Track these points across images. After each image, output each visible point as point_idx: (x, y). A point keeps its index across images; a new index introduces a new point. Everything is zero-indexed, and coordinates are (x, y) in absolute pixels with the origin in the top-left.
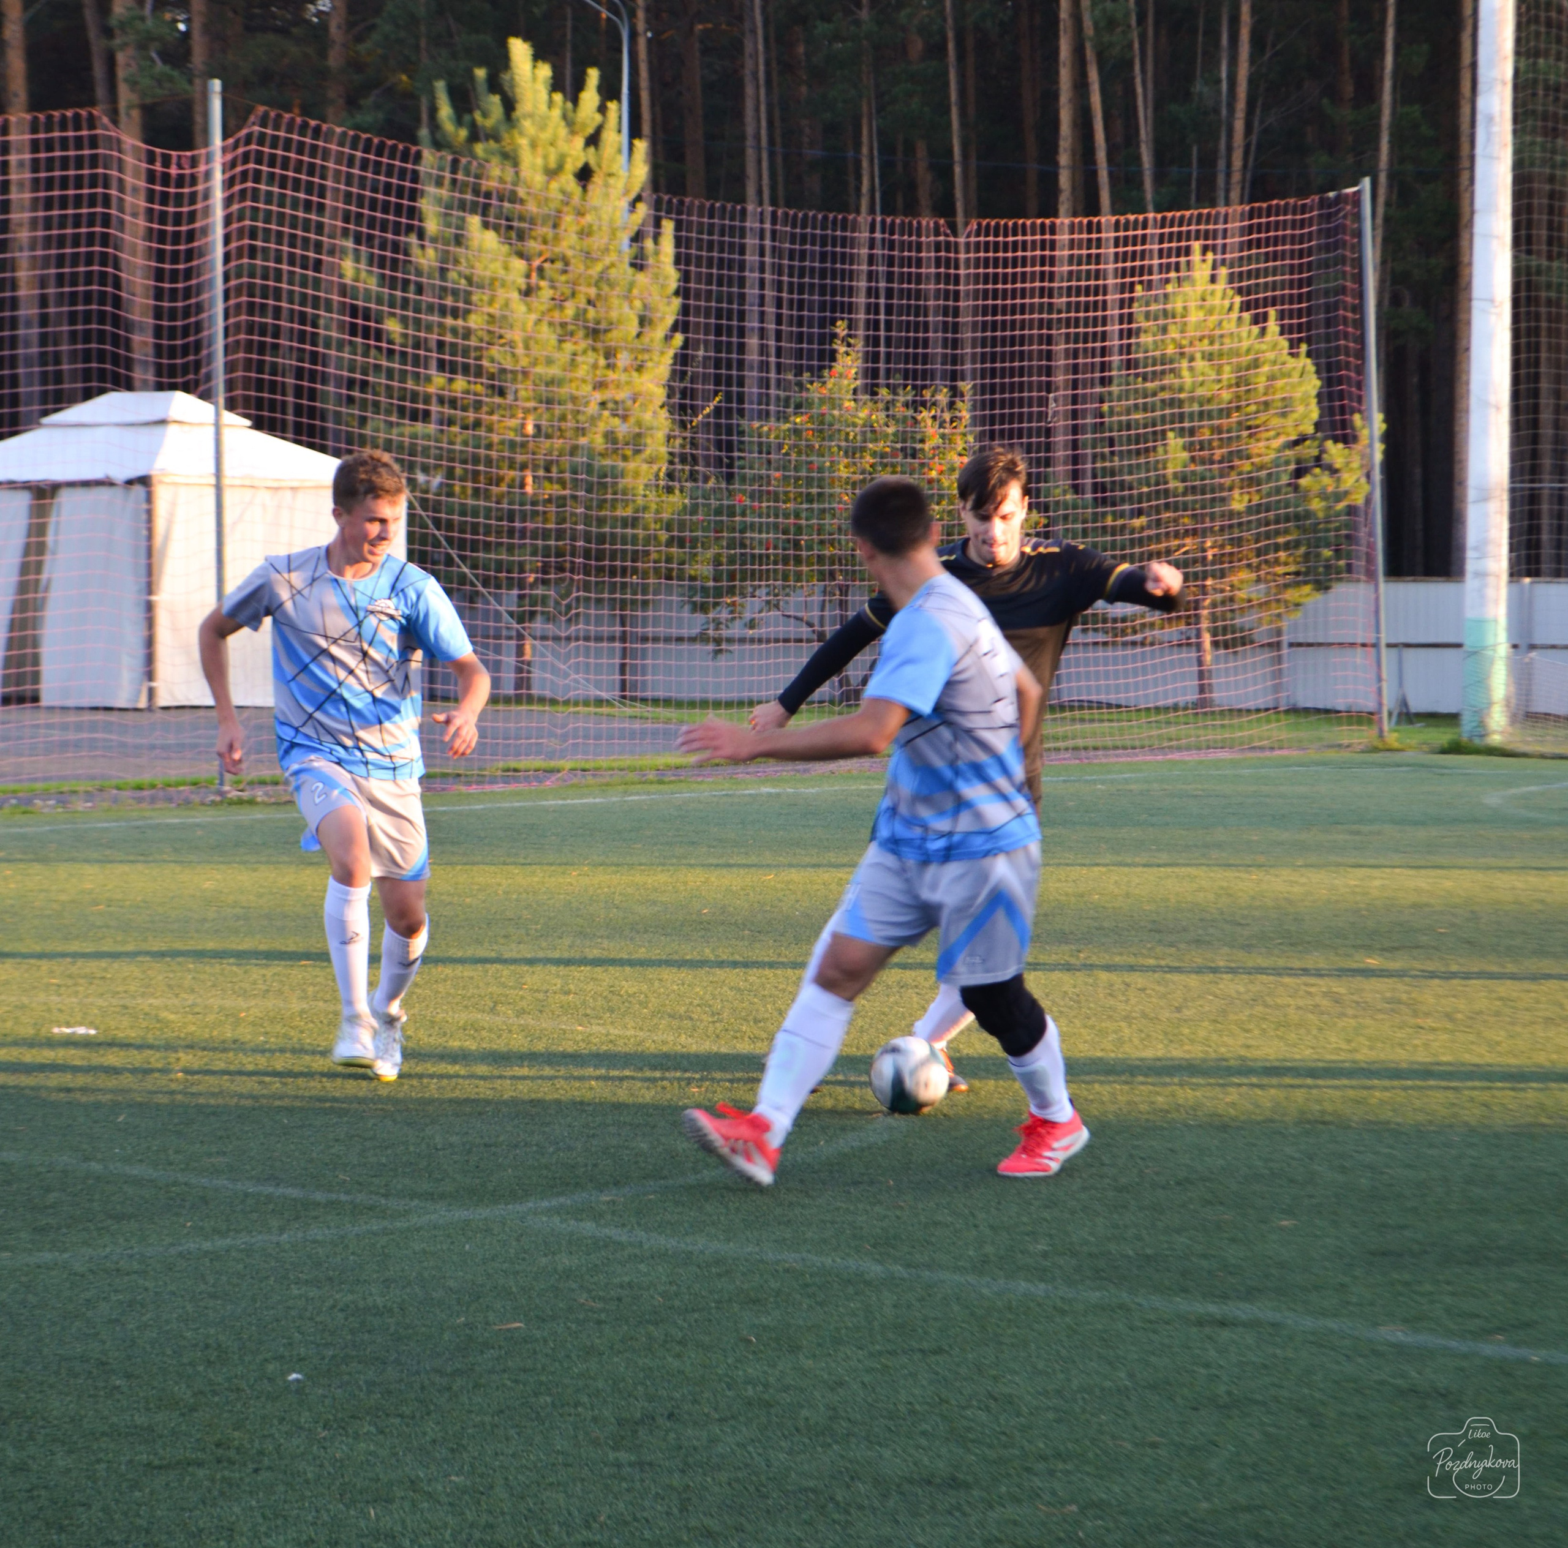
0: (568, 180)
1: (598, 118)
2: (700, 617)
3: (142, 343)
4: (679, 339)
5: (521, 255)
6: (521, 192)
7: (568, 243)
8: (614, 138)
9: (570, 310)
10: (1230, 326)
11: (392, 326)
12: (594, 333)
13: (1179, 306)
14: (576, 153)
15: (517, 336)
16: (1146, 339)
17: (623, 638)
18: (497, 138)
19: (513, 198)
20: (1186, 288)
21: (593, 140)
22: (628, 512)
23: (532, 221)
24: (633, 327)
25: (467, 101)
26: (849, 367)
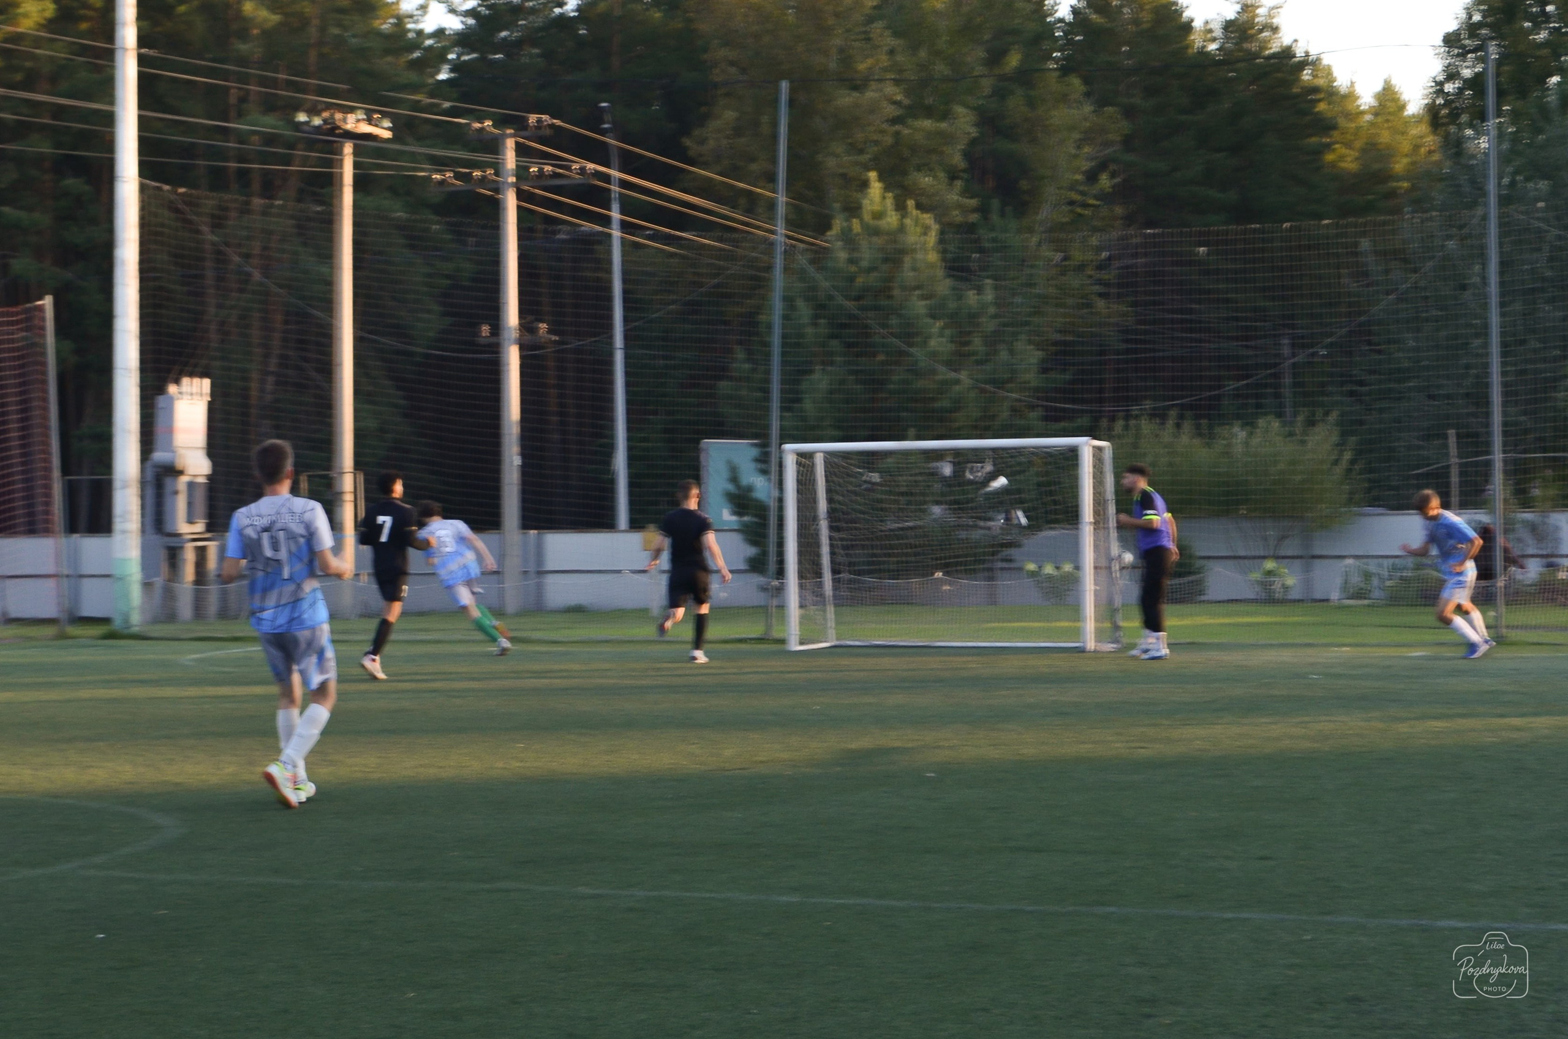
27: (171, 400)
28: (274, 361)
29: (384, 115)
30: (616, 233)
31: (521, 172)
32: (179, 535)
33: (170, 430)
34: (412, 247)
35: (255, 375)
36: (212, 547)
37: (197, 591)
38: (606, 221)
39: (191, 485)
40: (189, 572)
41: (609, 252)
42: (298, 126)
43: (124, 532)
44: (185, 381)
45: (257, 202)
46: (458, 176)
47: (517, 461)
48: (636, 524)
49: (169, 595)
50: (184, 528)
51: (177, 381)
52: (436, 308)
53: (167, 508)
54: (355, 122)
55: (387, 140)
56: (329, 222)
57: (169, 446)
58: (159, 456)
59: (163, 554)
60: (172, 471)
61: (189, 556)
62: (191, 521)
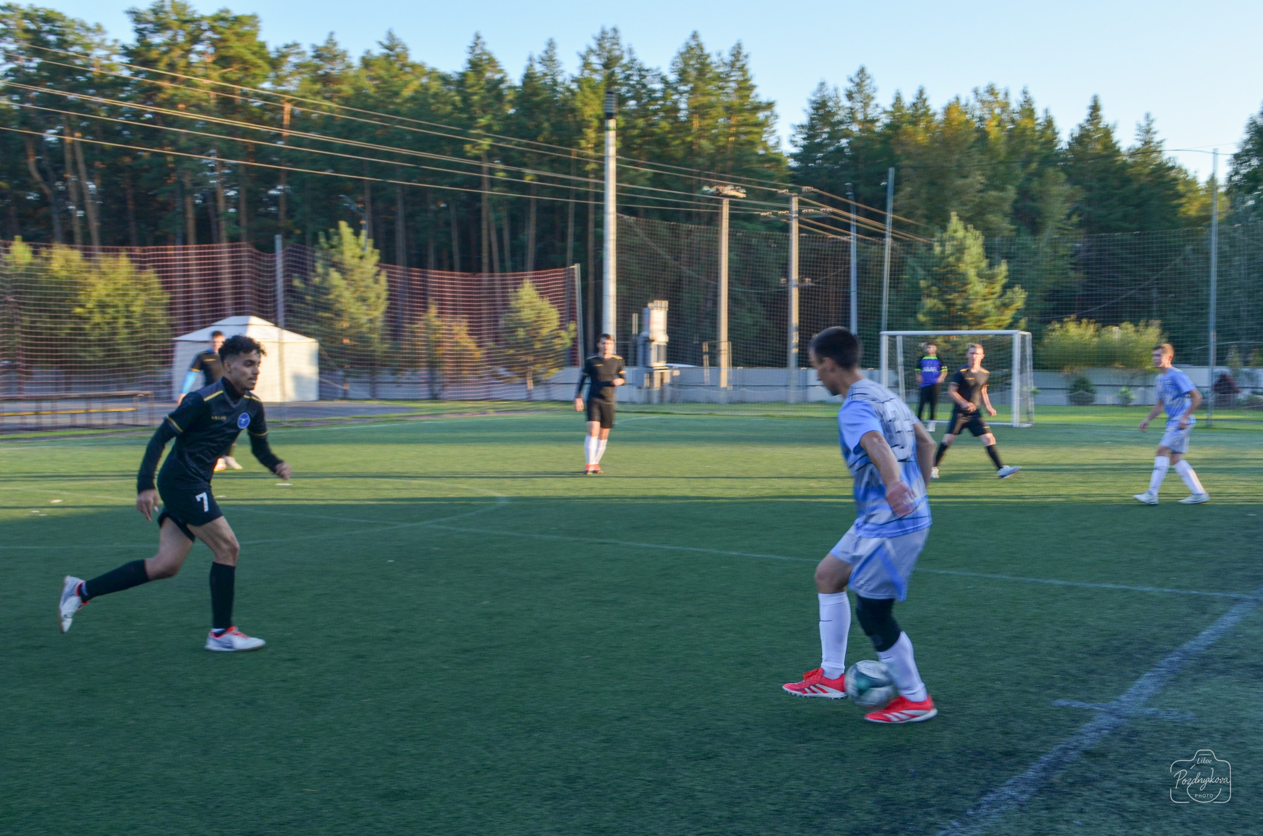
0: (356, 260)
1: (365, 243)
2: (393, 376)
3: (229, 302)
4: (387, 302)
5: (345, 279)
6: (345, 262)
7: (357, 275)
8: (369, 249)
9: (356, 295)
10: (535, 299)
12: (363, 300)
13: (521, 293)
14: (358, 252)
15: (344, 302)
16: (512, 302)
18: (336, 247)
19: (343, 264)
20: (524, 289)
21: (364, 248)
22: (372, 349)
23: (347, 270)
24: (375, 299)
25: (328, 237)
26: (433, 311)
27: (649, 310)
29: (742, 187)
30: (853, 241)
31: (800, 212)
32: (652, 368)
33: (649, 323)
36: (667, 373)
37: (660, 392)
39: (658, 346)
41: (851, 249)
42: (704, 193)
44: (655, 301)
46: (773, 214)
50: (656, 364)
51: (652, 301)
54: (729, 190)
55: (744, 198)
57: (649, 331)
58: (644, 334)
60: (648, 341)
62: (658, 360)
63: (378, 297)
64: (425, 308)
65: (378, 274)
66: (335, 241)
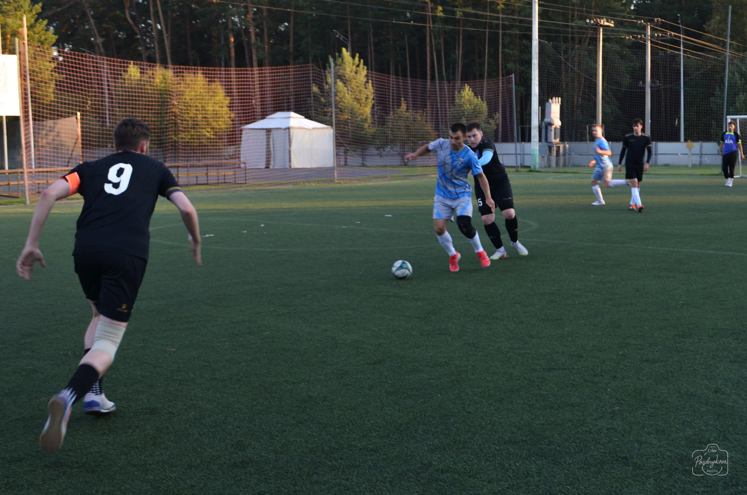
0: (354, 74)
1: (358, 62)
2: (378, 152)
4: (373, 101)
5: (346, 87)
6: (346, 75)
7: (354, 84)
8: (362, 66)
9: (353, 97)
10: (472, 98)
11: (322, 99)
12: (358, 100)
13: (463, 95)
14: (354, 68)
15: (346, 101)
16: (457, 101)
17: (362, 155)
18: (340, 65)
19: (345, 77)
20: (465, 92)
21: (358, 66)
22: (365, 132)
23: (347, 81)
24: (364, 99)
25: (335, 59)
26: (404, 106)
27: (551, 104)
28: (581, 92)
29: (612, 20)
30: (682, 54)
31: (652, 35)
32: (552, 143)
33: (550, 113)
34: (622, 59)
35: (576, 97)
36: (561, 147)
37: (557, 159)
38: (679, 50)
39: (555, 128)
40: (554, 153)
41: (680, 59)
42: (587, 24)
43: (534, 142)
44: (554, 98)
45: (577, 46)
46: (634, 37)
47: (650, 121)
48: (686, 140)
49: (549, 160)
50: (554, 141)
51: (552, 98)
52: (629, 77)
53: (549, 135)
54: (603, 22)
55: (613, 27)
56: (596, 52)
57: (550, 117)
58: (546, 120)
59: (547, 148)
60: (550, 124)
61: (555, 149)
62: (555, 139)
63: (367, 98)
64: (399, 105)
65: (367, 82)
66: (339, 61)
